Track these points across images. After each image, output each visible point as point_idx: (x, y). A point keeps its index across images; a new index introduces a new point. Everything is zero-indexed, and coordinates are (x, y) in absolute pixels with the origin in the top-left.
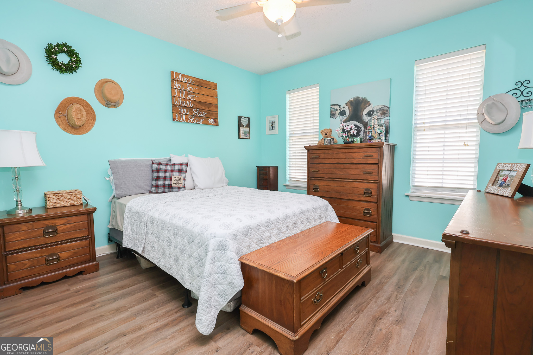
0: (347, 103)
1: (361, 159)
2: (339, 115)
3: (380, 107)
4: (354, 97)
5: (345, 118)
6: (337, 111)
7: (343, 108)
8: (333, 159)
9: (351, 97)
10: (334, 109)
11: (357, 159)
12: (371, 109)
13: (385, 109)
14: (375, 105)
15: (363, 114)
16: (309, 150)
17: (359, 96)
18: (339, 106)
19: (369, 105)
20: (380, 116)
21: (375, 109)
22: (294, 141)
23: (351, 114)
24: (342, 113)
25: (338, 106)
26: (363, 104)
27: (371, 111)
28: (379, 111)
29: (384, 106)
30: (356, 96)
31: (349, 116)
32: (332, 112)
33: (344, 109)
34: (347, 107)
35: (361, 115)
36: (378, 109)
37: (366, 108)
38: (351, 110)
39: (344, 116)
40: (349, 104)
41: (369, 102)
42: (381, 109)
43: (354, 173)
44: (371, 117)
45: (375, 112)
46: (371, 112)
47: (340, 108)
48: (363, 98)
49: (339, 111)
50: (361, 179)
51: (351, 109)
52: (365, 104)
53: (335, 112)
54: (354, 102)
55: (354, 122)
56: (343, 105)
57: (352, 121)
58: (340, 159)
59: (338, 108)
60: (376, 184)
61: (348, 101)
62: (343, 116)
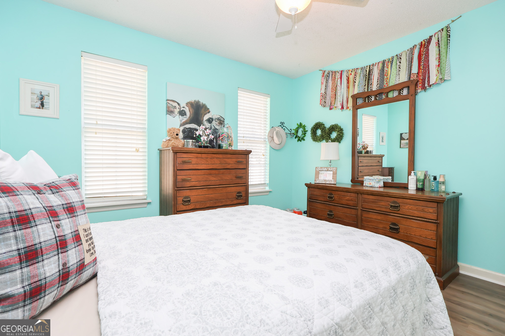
0: (187, 104)
1: (233, 165)
2: (178, 114)
3: (219, 117)
4: (195, 100)
5: (185, 119)
6: (175, 108)
7: (183, 107)
8: (207, 164)
9: (193, 99)
10: (172, 105)
11: (231, 165)
12: (211, 117)
13: (221, 120)
14: (214, 113)
15: (203, 119)
16: (175, 152)
17: (200, 101)
18: (179, 104)
19: (209, 112)
20: (218, 125)
21: (214, 118)
22: (98, 135)
23: (191, 117)
24: (182, 113)
25: (177, 104)
26: (203, 109)
27: (210, 118)
28: (217, 120)
29: (221, 117)
30: (197, 99)
31: (189, 117)
32: (169, 109)
33: (184, 109)
34: (187, 108)
35: (202, 120)
36: (216, 118)
37: (206, 115)
38: (191, 113)
39: (185, 117)
40: (189, 105)
41: (208, 109)
42: (218, 119)
43: (228, 178)
44: (210, 124)
45: (214, 121)
46: (211, 120)
47: (179, 107)
48: (203, 103)
49: (178, 110)
50: (234, 183)
51: (192, 111)
52: (205, 111)
53: (173, 109)
54: (195, 105)
55: (195, 125)
56: (183, 104)
57: (193, 124)
58: (214, 165)
59: (178, 106)
60: (245, 187)
61: (189, 101)
62: (183, 117)
